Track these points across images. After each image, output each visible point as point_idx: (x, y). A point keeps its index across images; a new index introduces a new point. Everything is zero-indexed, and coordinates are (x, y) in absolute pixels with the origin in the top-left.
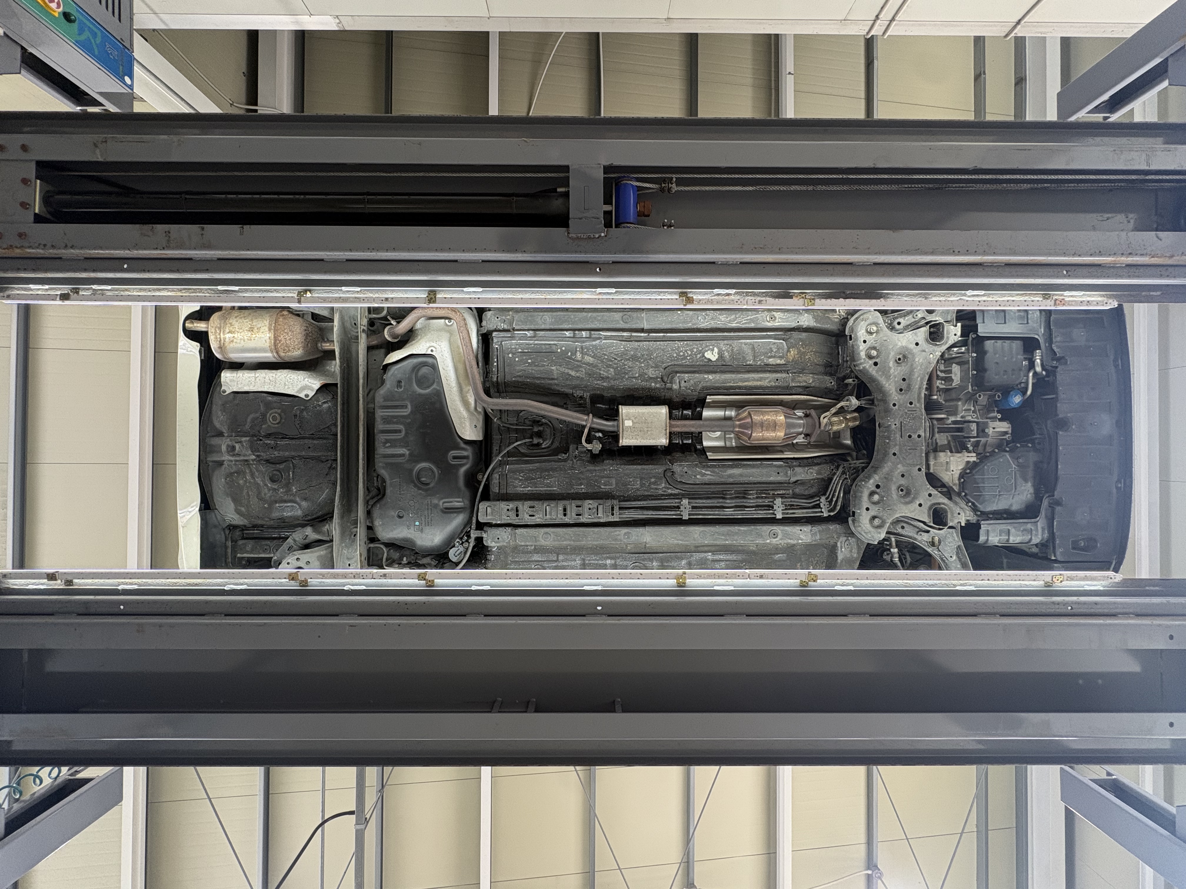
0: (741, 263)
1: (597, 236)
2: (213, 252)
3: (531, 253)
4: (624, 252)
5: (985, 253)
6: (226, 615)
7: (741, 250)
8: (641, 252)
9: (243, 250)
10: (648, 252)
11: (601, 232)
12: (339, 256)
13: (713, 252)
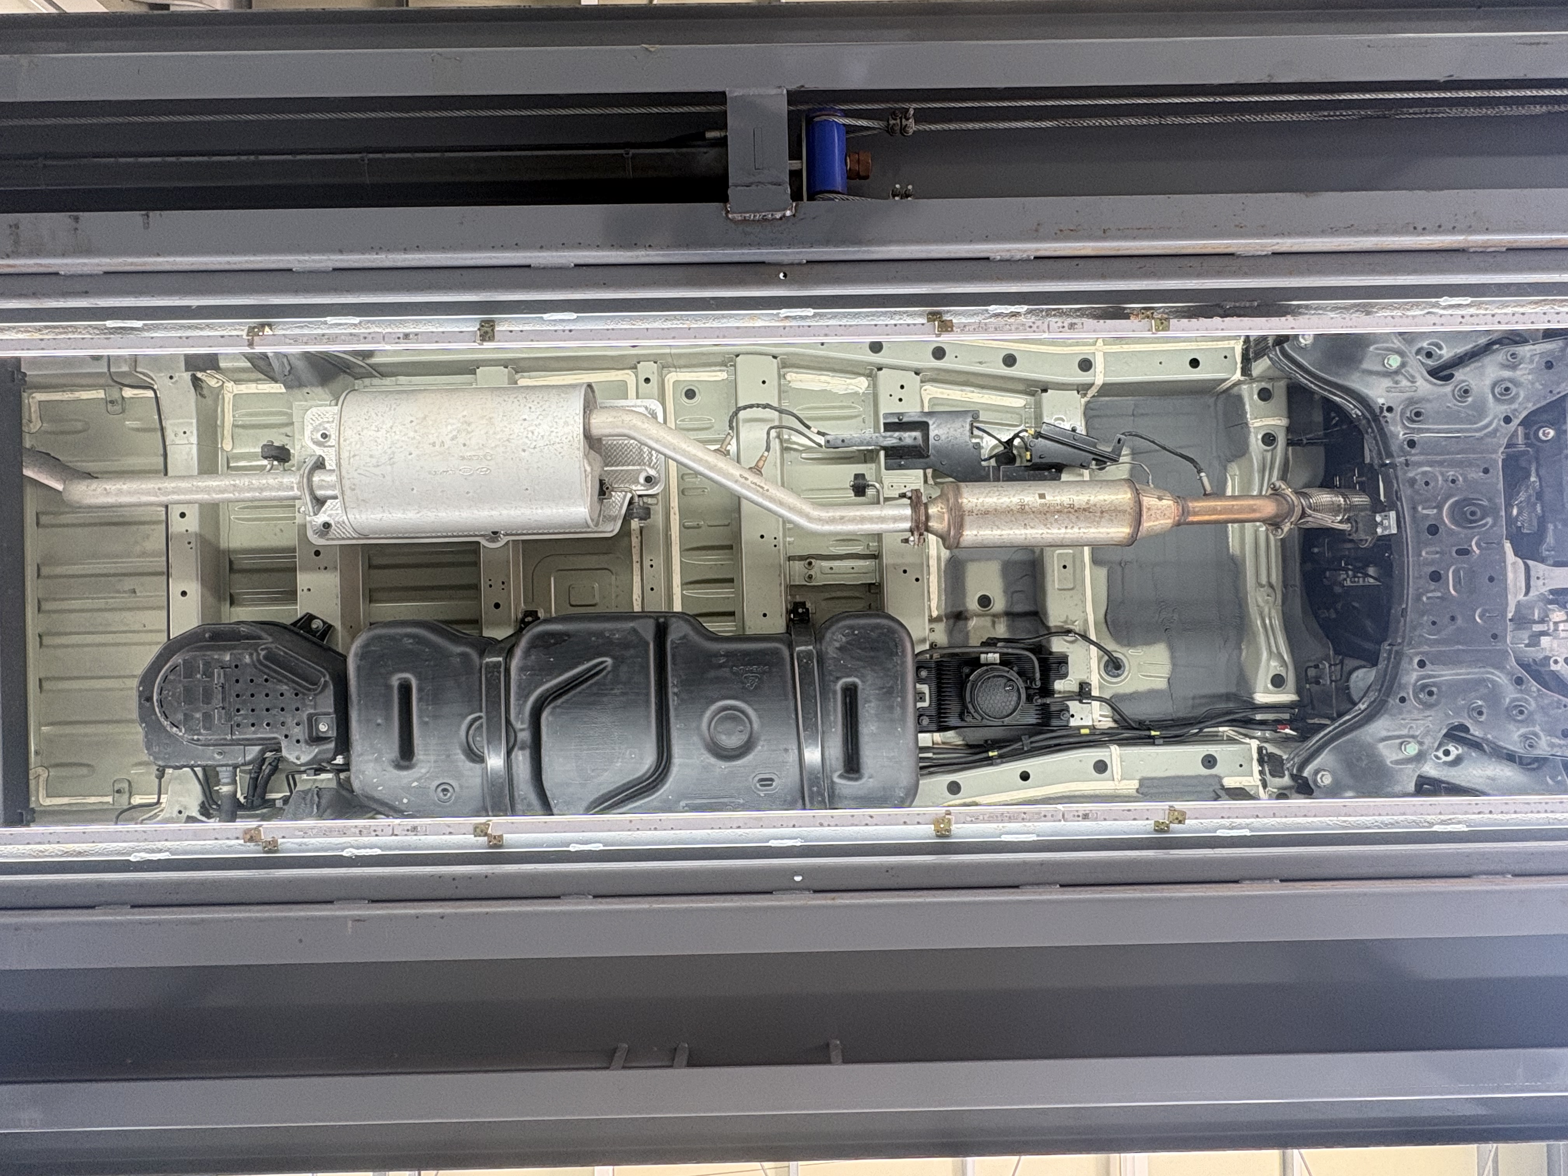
0: (1036, 258)
1: (778, 215)
2: (96, 261)
3: (662, 249)
4: (827, 243)
5: (1470, 230)
6: (133, 907)
7: (1035, 235)
8: (858, 242)
9: (150, 256)
10: (870, 243)
11: (785, 209)
12: (321, 261)
13: (986, 239)
